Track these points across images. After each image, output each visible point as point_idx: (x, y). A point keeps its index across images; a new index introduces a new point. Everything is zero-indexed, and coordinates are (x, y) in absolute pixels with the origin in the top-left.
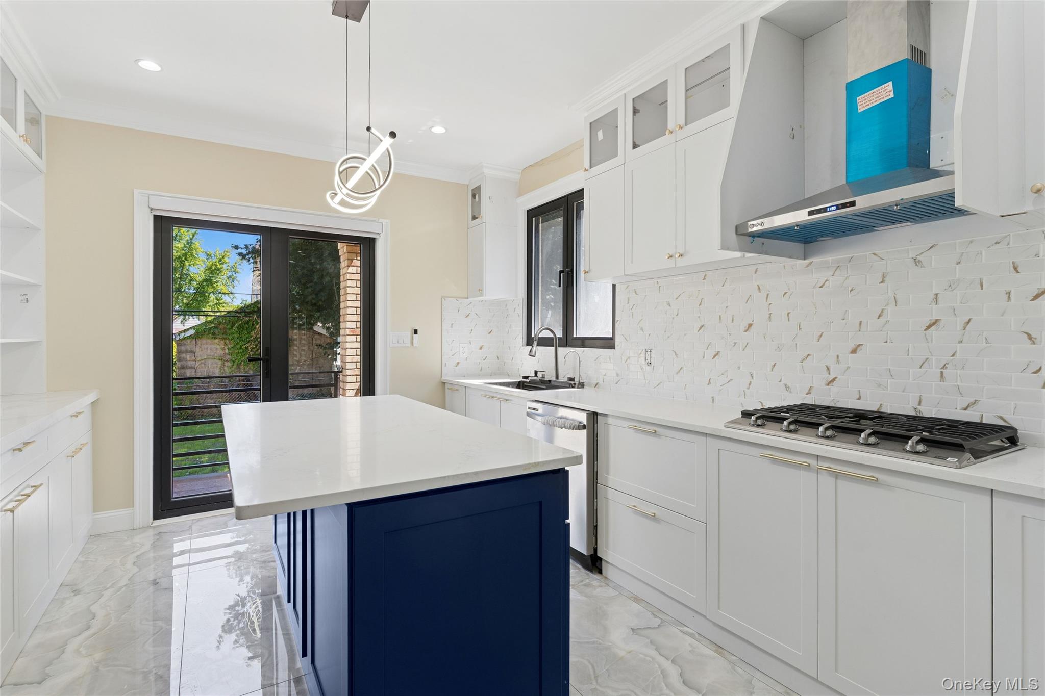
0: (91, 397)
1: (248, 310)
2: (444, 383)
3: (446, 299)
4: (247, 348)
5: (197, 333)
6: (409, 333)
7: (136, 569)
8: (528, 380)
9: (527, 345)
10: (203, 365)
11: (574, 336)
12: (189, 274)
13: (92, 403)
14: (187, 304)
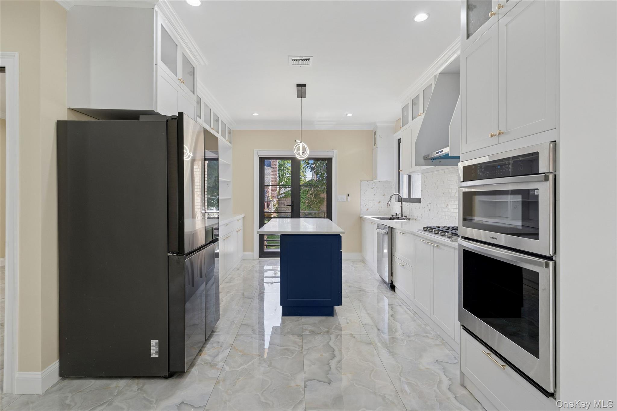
0: (242, 216)
1: (306, 185)
2: (361, 217)
3: (362, 181)
4: (305, 203)
5: (285, 195)
6: (346, 196)
7: (252, 268)
8: (393, 217)
9: (398, 201)
10: (288, 210)
11: (412, 197)
12: (287, 167)
13: (243, 217)
14: (286, 181)
